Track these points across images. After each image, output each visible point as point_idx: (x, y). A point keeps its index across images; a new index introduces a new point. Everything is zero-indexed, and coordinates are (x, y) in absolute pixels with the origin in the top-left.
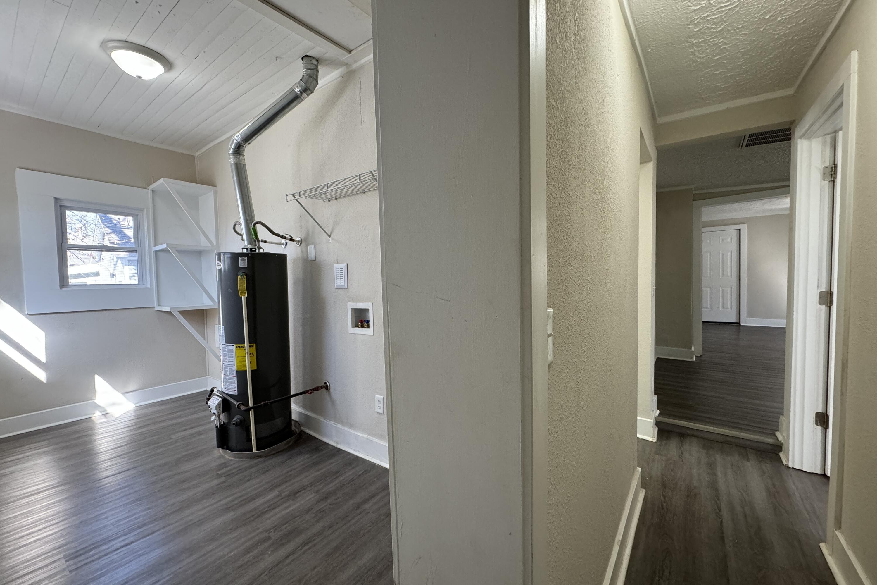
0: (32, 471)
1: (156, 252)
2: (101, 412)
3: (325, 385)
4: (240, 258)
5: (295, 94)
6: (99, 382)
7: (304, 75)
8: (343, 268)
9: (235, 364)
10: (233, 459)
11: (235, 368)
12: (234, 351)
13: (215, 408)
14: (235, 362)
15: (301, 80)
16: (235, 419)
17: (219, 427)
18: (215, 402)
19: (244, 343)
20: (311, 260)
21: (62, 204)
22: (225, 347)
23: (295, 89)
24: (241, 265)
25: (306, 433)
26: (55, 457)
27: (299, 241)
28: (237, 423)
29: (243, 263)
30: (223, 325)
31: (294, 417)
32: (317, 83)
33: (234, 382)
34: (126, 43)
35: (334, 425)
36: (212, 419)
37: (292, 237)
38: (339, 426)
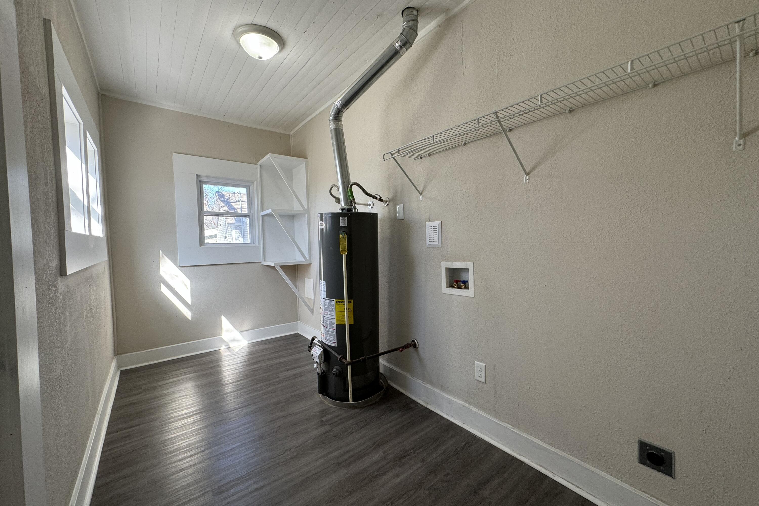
0: (184, 394)
1: (263, 216)
2: (225, 346)
3: (413, 343)
4: (341, 218)
5: (394, 50)
6: (225, 322)
7: (404, 29)
8: (437, 226)
9: (335, 318)
10: (332, 406)
11: (334, 322)
12: (335, 306)
13: (317, 357)
14: (334, 317)
15: (402, 34)
16: (334, 370)
17: (320, 375)
18: (317, 351)
19: (344, 299)
20: (400, 218)
21: (201, 180)
22: (327, 301)
23: (396, 45)
24: (342, 224)
25: (392, 387)
26: (199, 383)
27: (386, 202)
28: (336, 373)
29: (343, 222)
30: (324, 280)
31: (381, 370)
32: (417, 35)
33: (334, 335)
34: (252, 26)
35: (423, 384)
36: (315, 367)
37: (381, 197)
38: (429, 386)
